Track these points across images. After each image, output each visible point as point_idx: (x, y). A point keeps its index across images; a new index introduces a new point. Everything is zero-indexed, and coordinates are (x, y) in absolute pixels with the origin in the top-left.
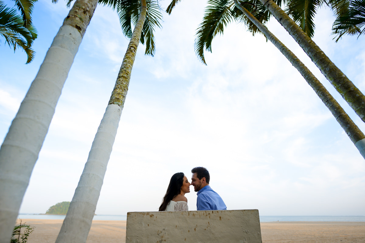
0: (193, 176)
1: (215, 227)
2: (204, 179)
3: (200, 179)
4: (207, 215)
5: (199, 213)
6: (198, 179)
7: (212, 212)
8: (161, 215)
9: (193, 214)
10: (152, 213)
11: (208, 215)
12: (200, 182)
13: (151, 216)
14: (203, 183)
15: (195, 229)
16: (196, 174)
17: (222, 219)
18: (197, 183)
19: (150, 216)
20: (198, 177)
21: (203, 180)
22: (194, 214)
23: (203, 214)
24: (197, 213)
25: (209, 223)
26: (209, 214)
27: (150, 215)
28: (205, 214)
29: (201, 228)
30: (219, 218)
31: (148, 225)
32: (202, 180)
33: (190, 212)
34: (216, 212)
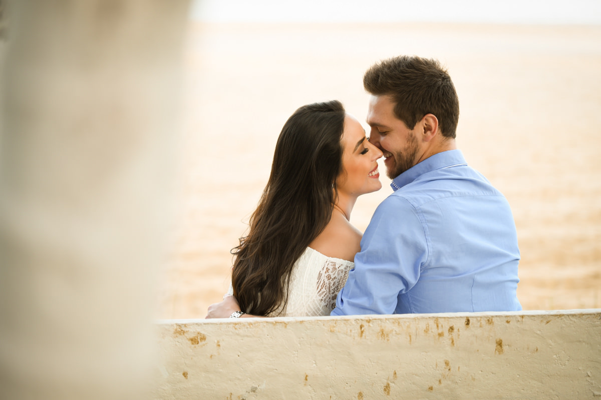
0: (376, 109)
1: (474, 379)
2: (432, 120)
3: (411, 125)
4: (441, 335)
5: (408, 327)
6: (399, 126)
7: (464, 321)
8: (238, 334)
9: (378, 329)
10: (199, 329)
11: (446, 334)
12: (412, 139)
13: (194, 341)
14: (425, 139)
15: (387, 388)
16: (388, 103)
17: (505, 348)
18: (397, 142)
19: (192, 340)
20: (399, 114)
21: (427, 129)
22: (382, 331)
23: (426, 331)
24: (396, 328)
25: (447, 363)
26: (452, 329)
27: (192, 336)
28: (434, 330)
29: (414, 383)
30: (494, 346)
31: (185, 374)
32: (419, 128)
33: (365, 324)
34: (483, 322)
